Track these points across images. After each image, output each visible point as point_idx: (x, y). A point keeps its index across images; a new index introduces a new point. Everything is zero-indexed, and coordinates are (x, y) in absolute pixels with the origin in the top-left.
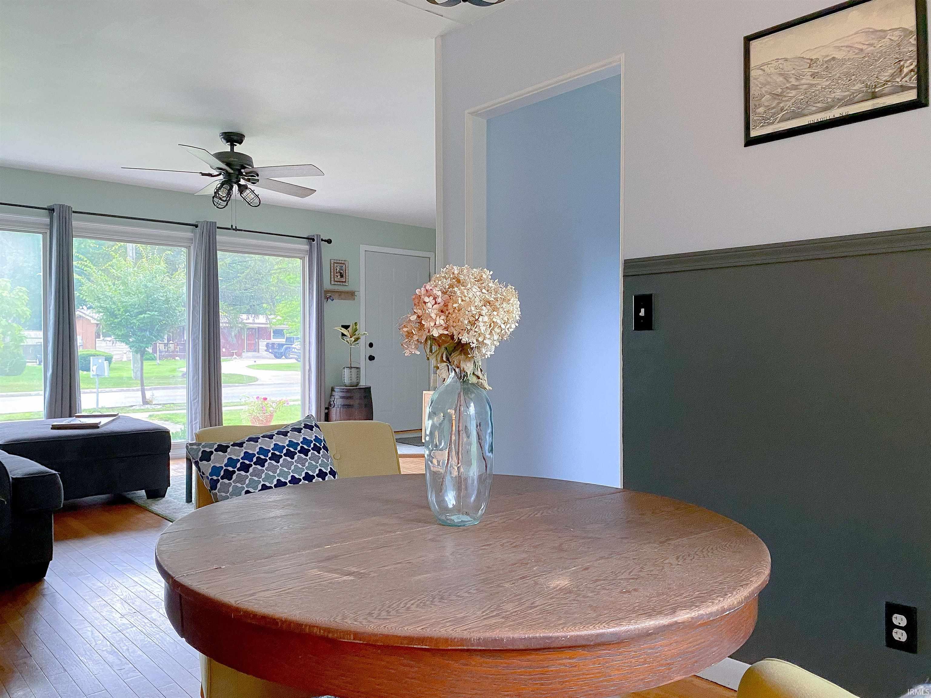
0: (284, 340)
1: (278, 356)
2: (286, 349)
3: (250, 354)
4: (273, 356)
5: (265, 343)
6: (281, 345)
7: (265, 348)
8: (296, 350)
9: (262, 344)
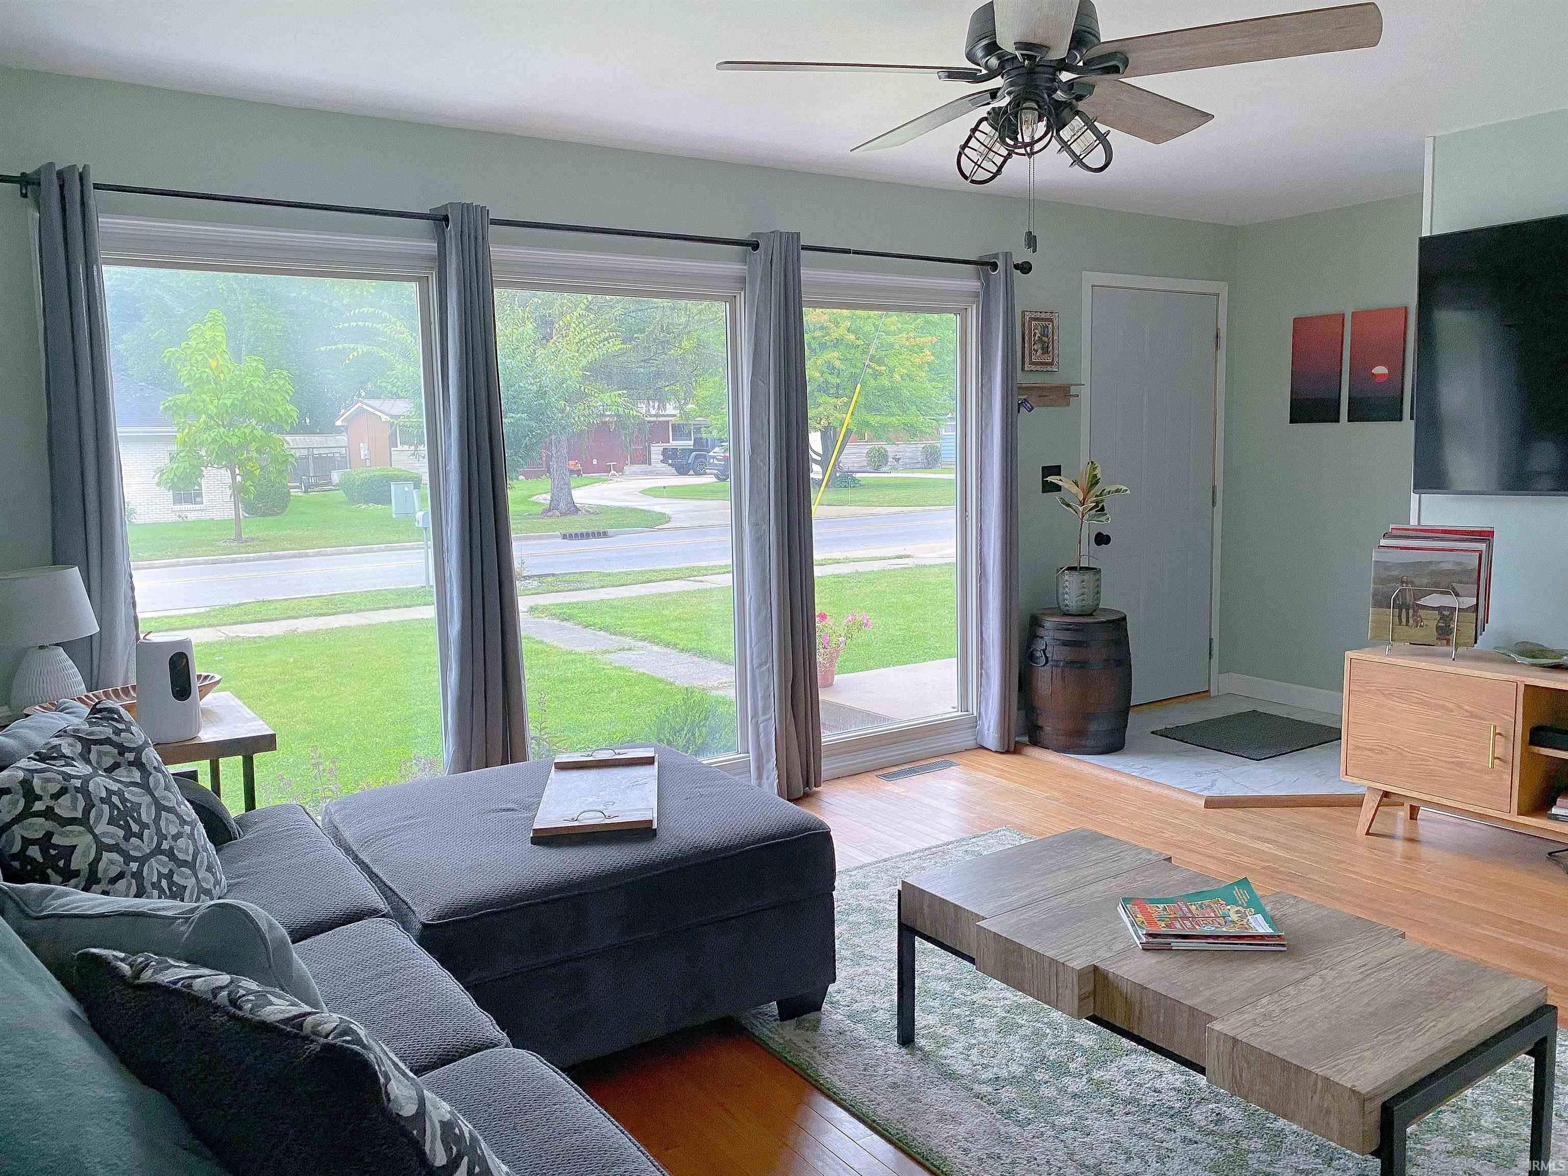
0: (692, 443)
1: (682, 470)
2: (696, 457)
3: (637, 468)
4: (673, 470)
5: (661, 449)
6: (687, 452)
7: (661, 457)
8: (716, 462)
9: (656, 451)
